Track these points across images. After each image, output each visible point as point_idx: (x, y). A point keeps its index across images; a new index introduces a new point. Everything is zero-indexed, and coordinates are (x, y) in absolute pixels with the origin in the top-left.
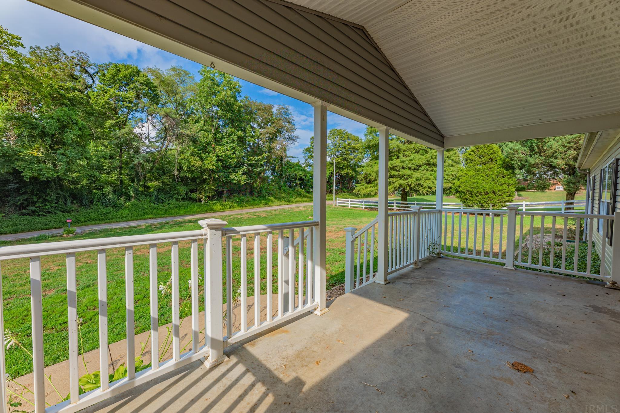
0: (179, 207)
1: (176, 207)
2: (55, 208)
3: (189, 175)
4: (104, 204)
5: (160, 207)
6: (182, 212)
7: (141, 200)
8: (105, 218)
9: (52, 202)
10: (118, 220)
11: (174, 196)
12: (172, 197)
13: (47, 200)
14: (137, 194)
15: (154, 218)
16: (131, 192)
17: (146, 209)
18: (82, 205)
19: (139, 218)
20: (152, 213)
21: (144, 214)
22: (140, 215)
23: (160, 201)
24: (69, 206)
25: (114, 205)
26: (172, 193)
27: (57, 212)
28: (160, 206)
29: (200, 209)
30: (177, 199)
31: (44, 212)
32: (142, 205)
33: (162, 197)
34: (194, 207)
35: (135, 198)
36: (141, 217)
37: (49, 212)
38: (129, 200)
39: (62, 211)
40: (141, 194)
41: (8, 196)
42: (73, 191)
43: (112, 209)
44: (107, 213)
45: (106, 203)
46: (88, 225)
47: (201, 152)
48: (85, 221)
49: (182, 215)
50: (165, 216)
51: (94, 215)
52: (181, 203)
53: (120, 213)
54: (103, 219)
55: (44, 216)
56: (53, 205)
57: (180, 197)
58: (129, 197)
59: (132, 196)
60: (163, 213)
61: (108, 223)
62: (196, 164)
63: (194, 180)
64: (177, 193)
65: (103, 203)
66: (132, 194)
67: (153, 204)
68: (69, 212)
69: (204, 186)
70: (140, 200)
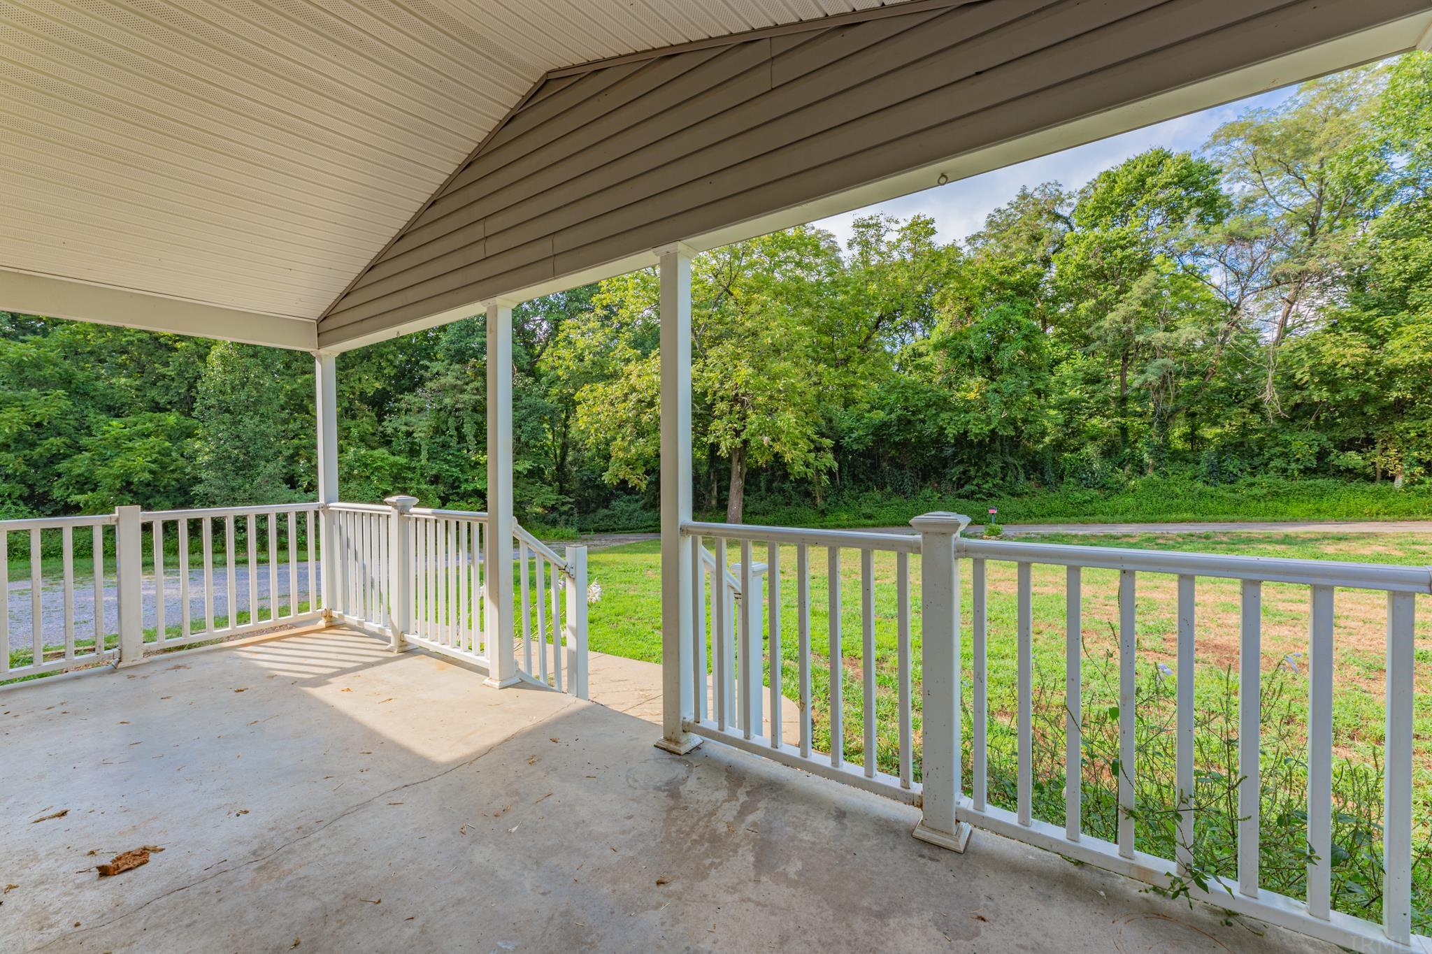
0: (1287, 494)
1: (1276, 494)
2: (1000, 488)
3: (1320, 395)
4: (1084, 482)
5: (1221, 493)
6: (1295, 509)
7: (1170, 473)
8: (1079, 512)
9: (996, 476)
10: (1103, 518)
11: (1272, 464)
12: (1266, 465)
13: (988, 474)
14: (1160, 460)
15: (1194, 521)
16: (1146, 455)
17: (1177, 496)
18: (1044, 483)
19: (1153, 518)
20: (1192, 509)
21: (1170, 509)
22: (1159, 512)
23: (1224, 477)
24: (1022, 485)
25: (1104, 485)
26: (1267, 455)
27: (1002, 494)
28: (1222, 490)
29: (1379, 505)
30: (1285, 470)
31: (984, 494)
32: (1169, 485)
33: (1232, 465)
34: (1357, 496)
35: (1155, 469)
36: (1158, 517)
37: (991, 495)
38: (1142, 473)
39: (1009, 493)
40: (1173, 460)
41: (945, 467)
42: (1034, 457)
43: (1096, 493)
44: (1085, 502)
45: (1086, 479)
46: (1044, 523)
47: (1374, 312)
48: (1042, 516)
49: (1294, 521)
50: (1231, 517)
51: (1057, 505)
52: (1297, 484)
53: (1111, 503)
54: (1074, 514)
55: (984, 500)
56: (997, 481)
57: (1293, 466)
58: (1141, 467)
59: (1148, 465)
60: (1226, 509)
61: (1082, 523)
62: (1344, 356)
63: (1354, 408)
64: (1283, 454)
65: (1082, 479)
66: (1147, 458)
67: (1199, 485)
68: (1019, 495)
69: (1400, 426)
70: (1165, 474)
